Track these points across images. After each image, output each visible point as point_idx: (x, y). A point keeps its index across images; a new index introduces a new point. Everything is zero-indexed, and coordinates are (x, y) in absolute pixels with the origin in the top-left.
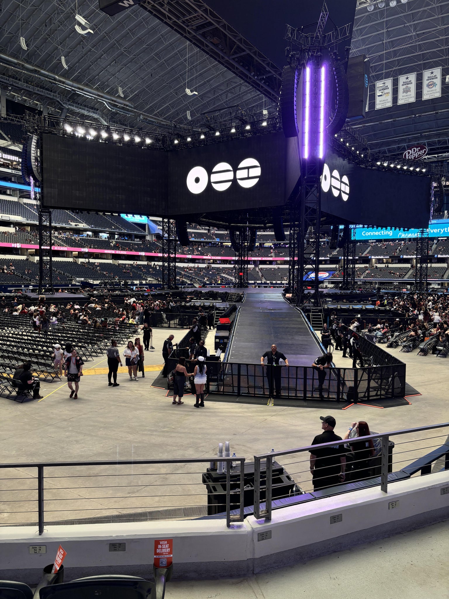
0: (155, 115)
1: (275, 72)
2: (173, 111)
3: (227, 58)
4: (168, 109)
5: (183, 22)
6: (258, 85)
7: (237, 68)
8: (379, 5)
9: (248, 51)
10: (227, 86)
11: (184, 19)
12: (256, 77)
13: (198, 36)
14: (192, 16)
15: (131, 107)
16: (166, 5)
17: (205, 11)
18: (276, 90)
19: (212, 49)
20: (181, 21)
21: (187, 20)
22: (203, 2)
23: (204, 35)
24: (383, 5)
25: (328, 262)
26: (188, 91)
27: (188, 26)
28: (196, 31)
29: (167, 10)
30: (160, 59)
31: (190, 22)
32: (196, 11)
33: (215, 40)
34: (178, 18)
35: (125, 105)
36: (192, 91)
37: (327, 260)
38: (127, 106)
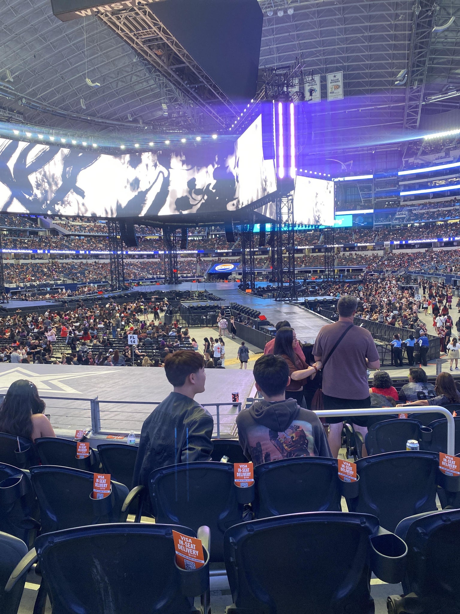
0: (39, 99)
1: (207, 82)
2: (58, 96)
3: (166, 68)
4: (53, 94)
5: (135, 35)
6: (188, 92)
7: (173, 76)
8: (268, 13)
9: (188, 64)
10: (118, 74)
11: (135, 33)
12: (188, 86)
13: (145, 48)
14: (144, 31)
15: (12, 90)
16: (122, 19)
17: (159, 28)
18: (202, 97)
19: (155, 59)
20: (133, 33)
21: (138, 33)
22: (159, 21)
23: (149, 47)
24: (272, 14)
25: (231, 254)
26: (89, 81)
27: (137, 38)
28: (144, 43)
29: (122, 23)
30: (46, 41)
31: (141, 36)
32: (150, 27)
33: (159, 52)
34: (131, 31)
35: (4, 86)
36: (93, 82)
37: (229, 252)
38: (7, 87)
